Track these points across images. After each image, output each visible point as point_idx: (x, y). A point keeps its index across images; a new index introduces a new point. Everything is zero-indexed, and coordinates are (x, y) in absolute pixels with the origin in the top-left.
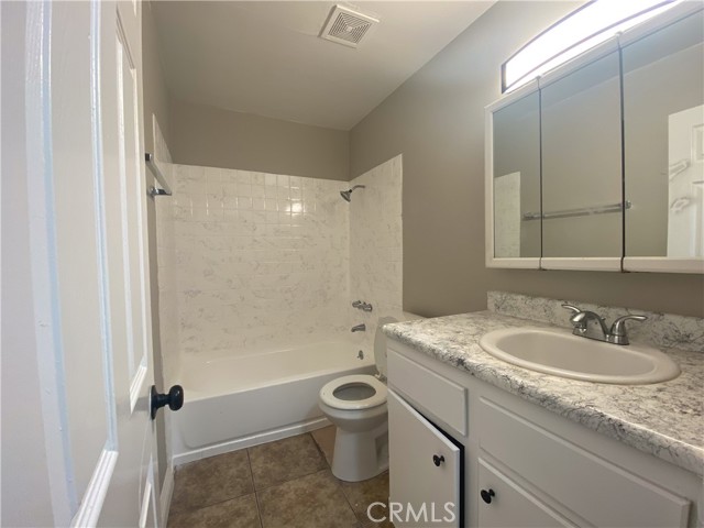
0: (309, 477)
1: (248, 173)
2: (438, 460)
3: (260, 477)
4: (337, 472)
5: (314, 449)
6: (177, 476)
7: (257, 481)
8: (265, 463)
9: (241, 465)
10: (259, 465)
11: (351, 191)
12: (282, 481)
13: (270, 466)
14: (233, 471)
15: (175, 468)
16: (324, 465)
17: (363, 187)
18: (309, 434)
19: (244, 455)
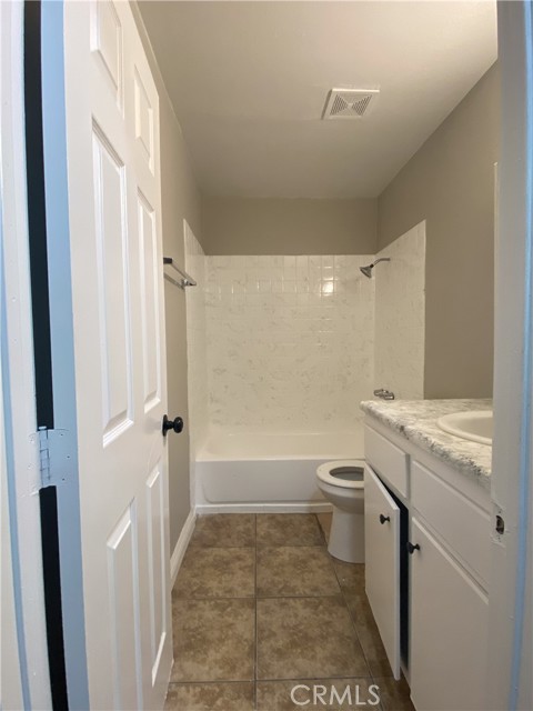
0: (305, 548)
1: (269, 257)
2: (383, 519)
3: (262, 537)
4: (331, 550)
5: (317, 527)
6: (198, 521)
7: (258, 539)
8: (269, 527)
9: (249, 525)
10: (263, 529)
11: (372, 266)
12: (280, 545)
13: (272, 531)
14: (241, 528)
15: (197, 515)
16: (322, 542)
17: (388, 260)
18: (315, 514)
19: (253, 519)
